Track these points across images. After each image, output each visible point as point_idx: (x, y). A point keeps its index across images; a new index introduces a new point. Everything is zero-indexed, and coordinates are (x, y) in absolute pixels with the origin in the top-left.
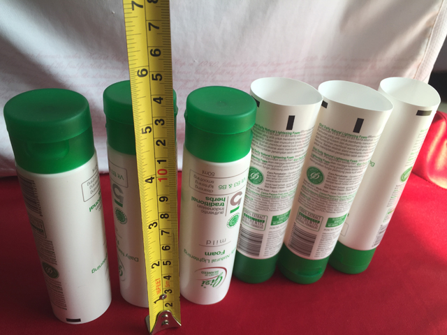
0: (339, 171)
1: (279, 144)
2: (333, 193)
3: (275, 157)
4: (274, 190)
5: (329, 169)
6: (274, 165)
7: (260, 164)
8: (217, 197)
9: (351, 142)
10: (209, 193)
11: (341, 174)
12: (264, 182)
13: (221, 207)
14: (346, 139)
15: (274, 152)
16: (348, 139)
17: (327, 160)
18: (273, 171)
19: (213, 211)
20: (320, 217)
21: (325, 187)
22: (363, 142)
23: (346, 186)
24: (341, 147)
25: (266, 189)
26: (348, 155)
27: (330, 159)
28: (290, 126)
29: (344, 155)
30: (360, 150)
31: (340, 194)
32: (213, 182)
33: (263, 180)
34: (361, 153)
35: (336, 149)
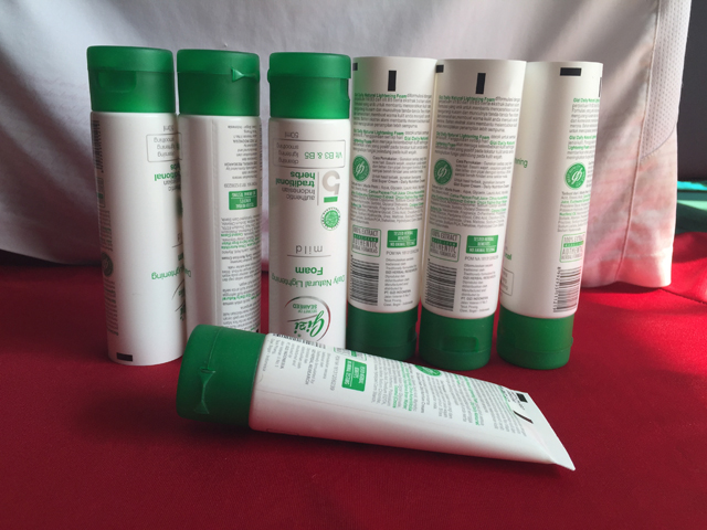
0: (469, 156)
1: (382, 113)
2: (467, 192)
3: (379, 133)
4: (385, 185)
5: (456, 155)
6: (380, 144)
7: (364, 148)
8: (305, 171)
9: (476, 108)
10: (293, 165)
11: (471, 159)
12: (371, 173)
13: (310, 188)
14: (469, 105)
15: (377, 125)
16: (473, 106)
17: (453, 142)
18: (379, 155)
19: (300, 194)
20: (456, 235)
21: (455, 184)
22: (490, 107)
23: (482, 180)
24: (465, 118)
25: (375, 184)
26: (476, 129)
27: (456, 140)
28: (392, 86)
29: (471, 129)
30: (490, 119)
31: (476, 193)
32: (297, 147)
33: (368, 170)
34: (491, 125)
35: (460, 123)
